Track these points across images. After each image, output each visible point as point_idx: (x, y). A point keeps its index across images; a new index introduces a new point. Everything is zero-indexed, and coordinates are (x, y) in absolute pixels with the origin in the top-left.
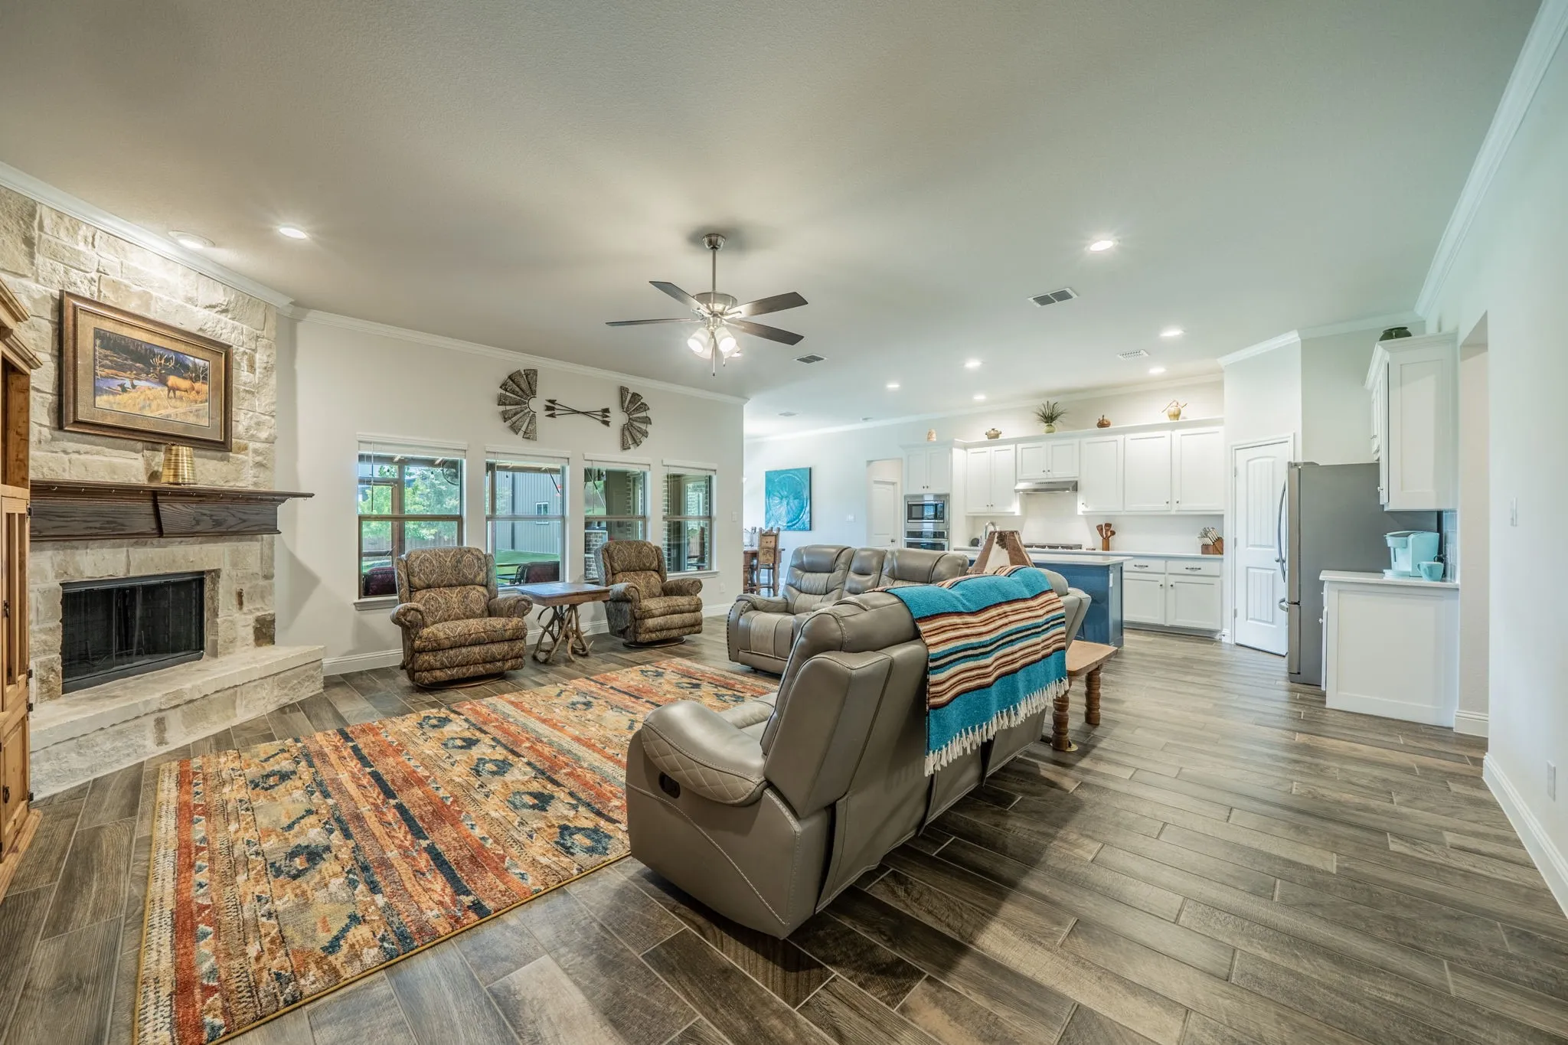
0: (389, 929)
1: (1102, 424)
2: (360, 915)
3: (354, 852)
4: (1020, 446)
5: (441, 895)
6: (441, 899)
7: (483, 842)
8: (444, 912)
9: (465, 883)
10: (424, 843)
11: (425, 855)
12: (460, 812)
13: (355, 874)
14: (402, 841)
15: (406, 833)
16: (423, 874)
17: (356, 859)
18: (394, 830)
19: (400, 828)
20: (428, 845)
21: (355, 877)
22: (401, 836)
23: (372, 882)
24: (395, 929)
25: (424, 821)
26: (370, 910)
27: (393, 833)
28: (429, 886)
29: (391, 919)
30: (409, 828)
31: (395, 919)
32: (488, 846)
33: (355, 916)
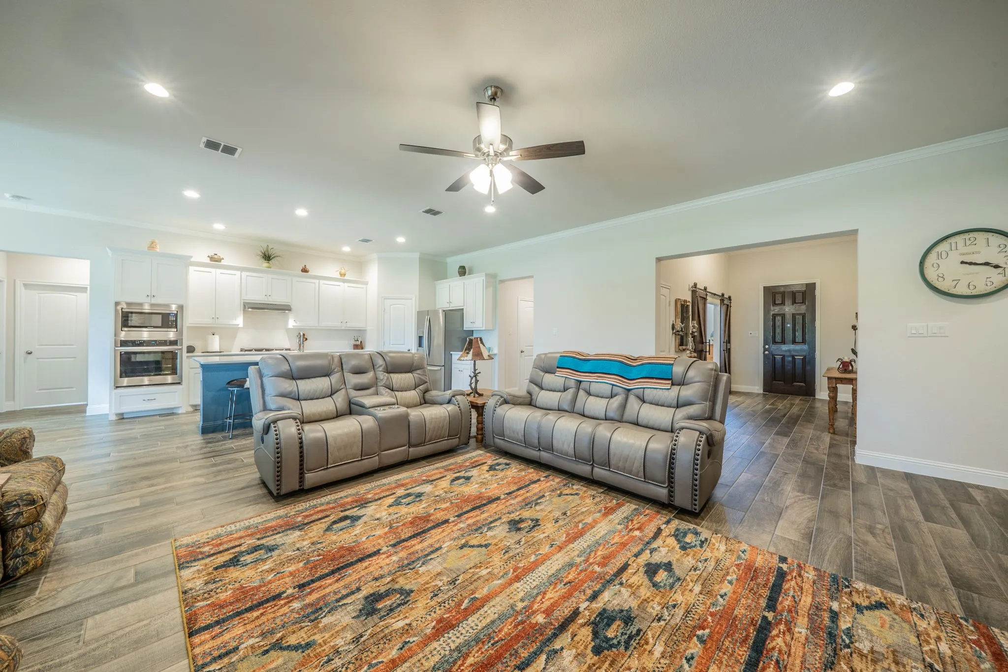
0: (840, 588)
1: (305, 270)
2: (854, 608)
3: (833, 663)
4: (244, 274)
5: (795, 578)
6: (797, 577)
7: (734, 581)
8: (803, 572)
9: (775, 573)
10: (770, 616)
11: (779, 607)
12: (712, 614)
13: (843, 641)
14: (784, 633)
15: (773, 639)
16: (793, 597)
17: (835, 654)
18: (780, 651)
19: (773, 648)
20: (769, 612)
21: (844, 637)
22: (779, 641)
23: (833, 622)
24: (836, 586)
25: (747, 636)
26: (846, 606)
27: (785, 648)
28: (797, 588)
29: (836, 592)
30: (765, 641)
31: (833, 590)
32: (735, 577)
33: (858, 610)
